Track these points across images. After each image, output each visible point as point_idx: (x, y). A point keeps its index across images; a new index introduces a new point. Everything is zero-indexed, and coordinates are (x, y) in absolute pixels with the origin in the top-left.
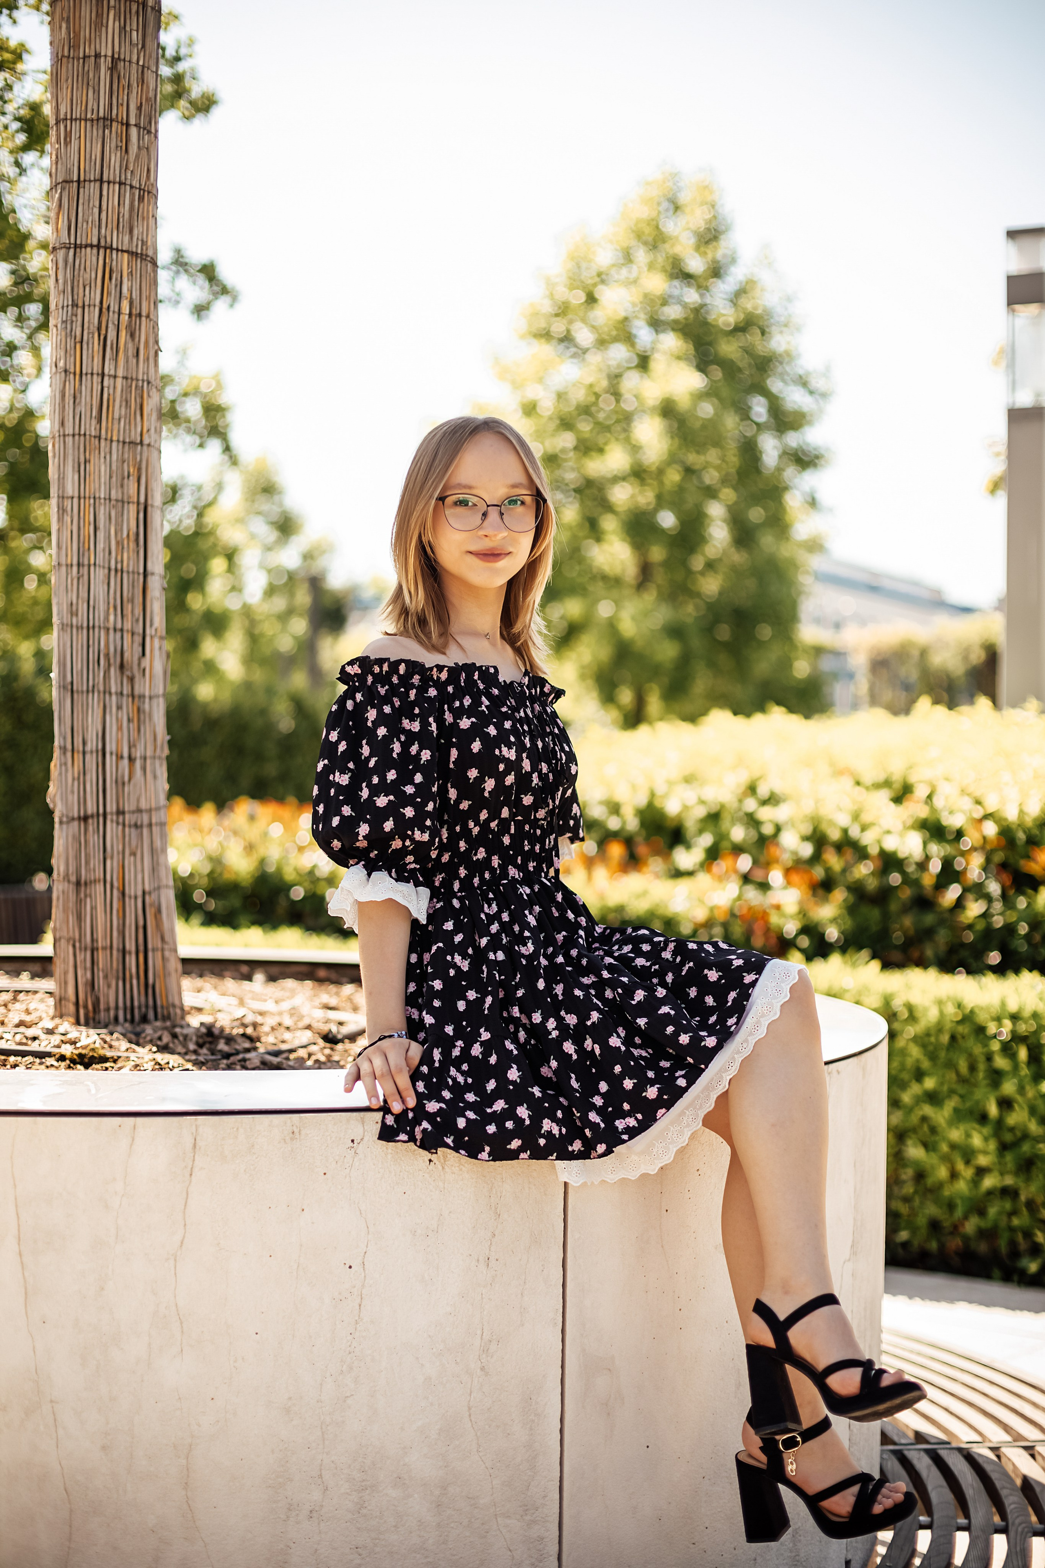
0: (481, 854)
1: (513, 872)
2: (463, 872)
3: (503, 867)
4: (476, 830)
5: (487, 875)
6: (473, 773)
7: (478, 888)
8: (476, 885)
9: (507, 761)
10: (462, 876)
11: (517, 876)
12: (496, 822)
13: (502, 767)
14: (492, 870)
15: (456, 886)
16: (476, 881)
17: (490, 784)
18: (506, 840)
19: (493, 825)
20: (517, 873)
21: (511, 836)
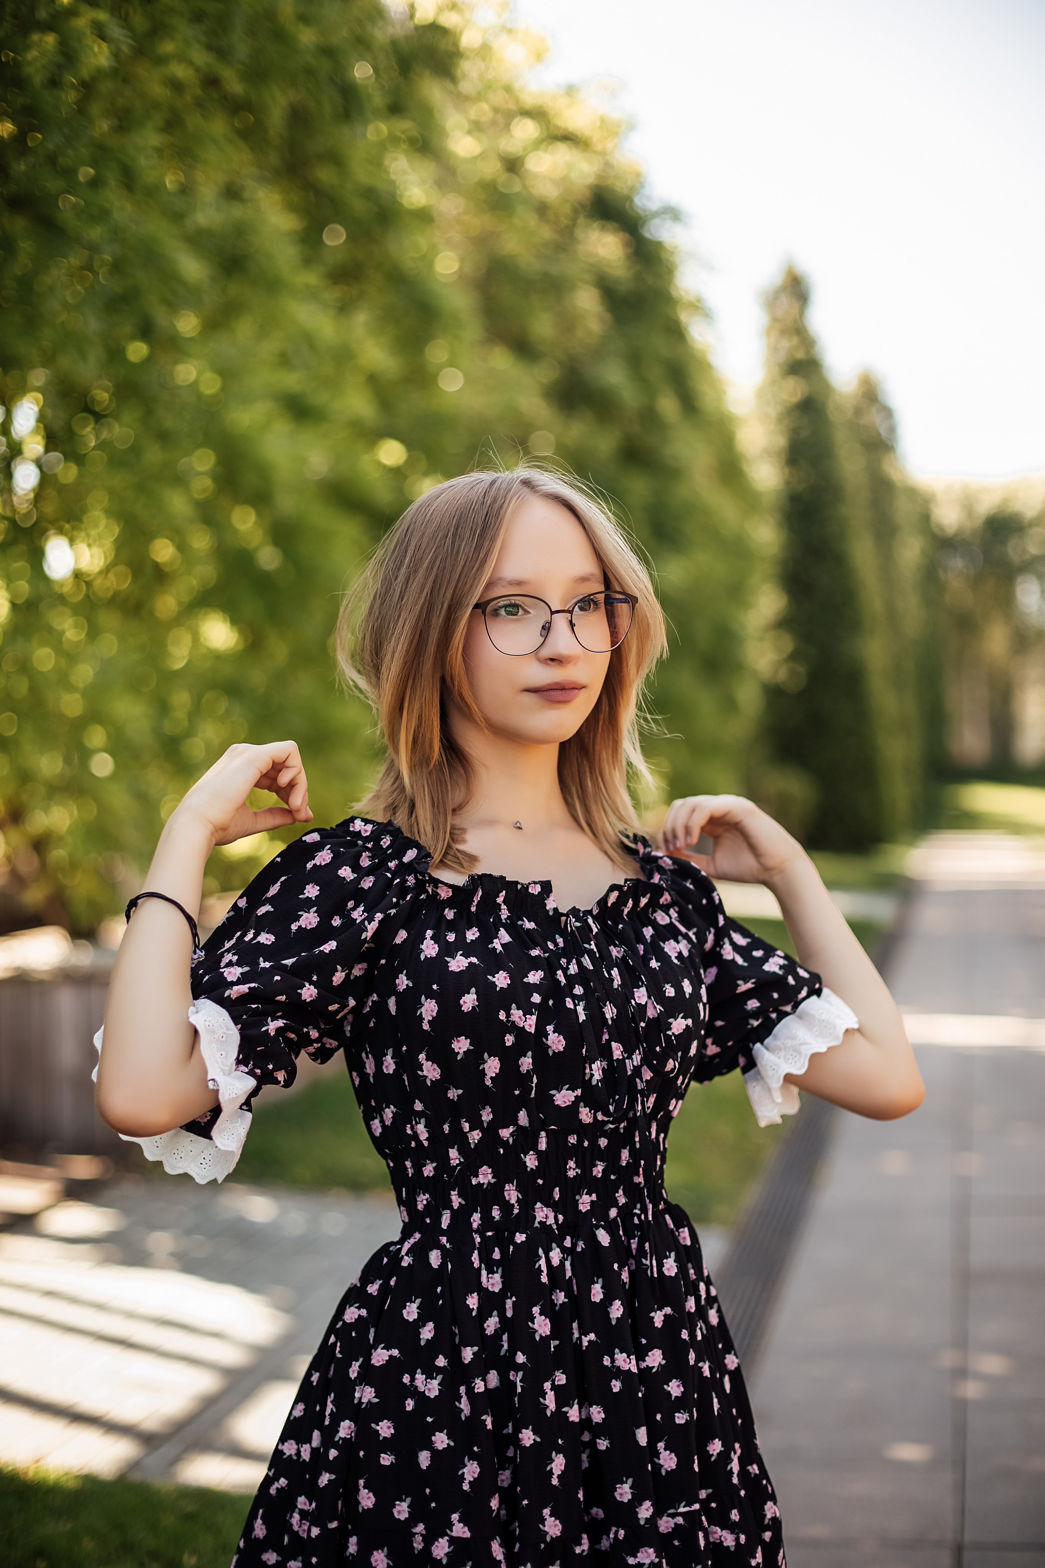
0: (485, 1176)
1: (543, 1214)
2: (456, 1200)
3: (527, 1205)
4: (475, 1136)
5: (496, 1213)
6: (462, 1045)
7: (477, 1231)
8: (475, 1226)
9: (519, 1032)
10: (456, 1205)
11: (551, 1221)
12: (511, 1129)
13: (509, 1040)
14: (506, 1207)
15: (445, 1221)
16: (476, 1219)
17: (492, 1066)
18: (531, 1161)
19: (505, 1133)
20: (552, 1215)
21: (540, 1155)
